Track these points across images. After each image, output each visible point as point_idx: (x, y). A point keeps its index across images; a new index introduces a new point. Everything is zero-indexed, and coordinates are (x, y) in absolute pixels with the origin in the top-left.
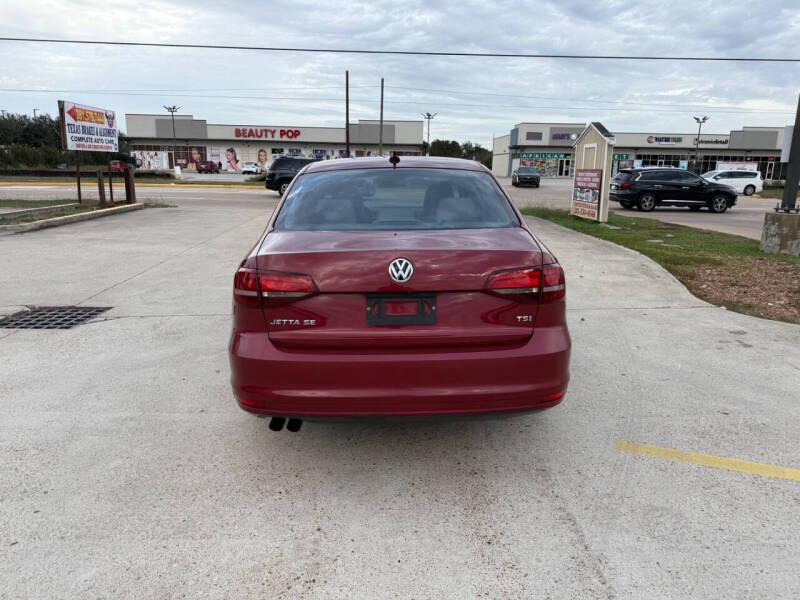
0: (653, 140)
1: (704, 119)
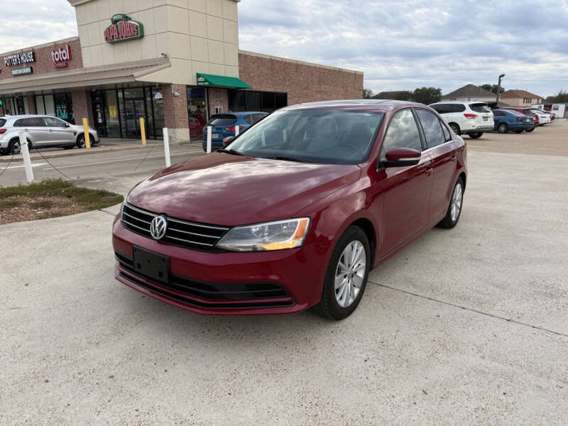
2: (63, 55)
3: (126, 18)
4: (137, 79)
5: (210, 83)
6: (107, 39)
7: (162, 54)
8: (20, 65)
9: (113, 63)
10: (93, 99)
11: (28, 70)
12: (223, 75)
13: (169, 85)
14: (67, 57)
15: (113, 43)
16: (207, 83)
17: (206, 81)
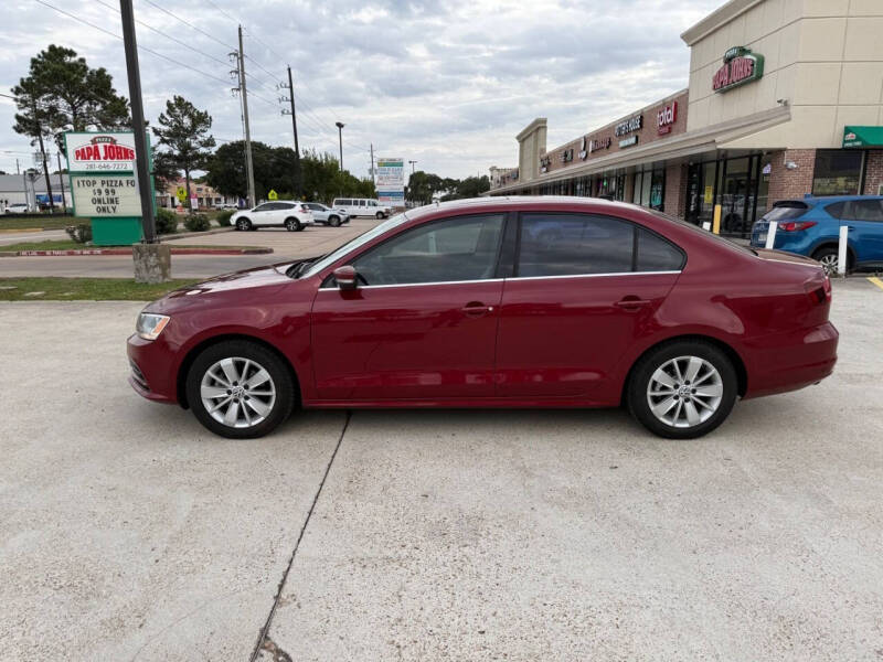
2: (668, 116)
3: (743, 51)
4: (719, 147)
5: (863, 142)
6: (714, 88)
7: (779, 102)
8: (628, 134)
9: (720, 122)
10: (691, 174)
11: (633, 140)
12: (874, 125)
13: (780, 152)
14: (671, 119)
15: (724, 92)
16: (858, 143)
17: (858, 139)
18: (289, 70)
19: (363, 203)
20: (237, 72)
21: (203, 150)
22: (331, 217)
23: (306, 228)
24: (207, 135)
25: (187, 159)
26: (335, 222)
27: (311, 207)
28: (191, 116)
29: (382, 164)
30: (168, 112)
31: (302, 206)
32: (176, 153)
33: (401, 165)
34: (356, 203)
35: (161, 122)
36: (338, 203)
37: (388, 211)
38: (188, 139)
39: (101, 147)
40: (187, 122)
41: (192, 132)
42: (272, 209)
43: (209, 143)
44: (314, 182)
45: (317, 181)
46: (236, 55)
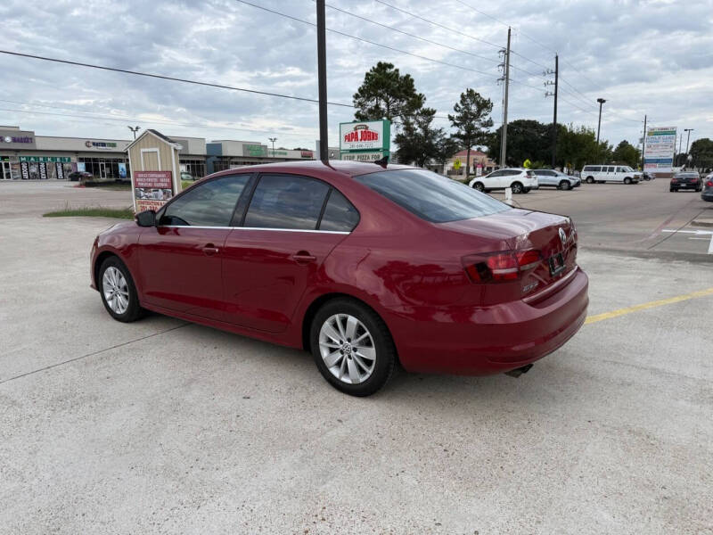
0: (91, 145)
1: (137, 128)
18: (557, 58)
19: (611, 170)
20: (503, 66)
21: (484, 130)
22: (563, 181)
23: (531, 191)
24: (487, 118)
25: (470, 138)
26: (565, 185)
27: (537, 173)
28: (478, 104)
29: (653, 133)
30: (461, 102)
31: (528, 172)
32: (463, 133)
33: (674, 133)
34: (604, 170)
35: (455, 110)
36: (587, 170)
37: (637, 177)
38: (473, 122)
39: (359, 131)
40: (474, 108)
41: (476, 116)
42: (503, 175)
43: (489, 124)
44: (567, 152)
45: (570, 151)
46: (504, 51)
